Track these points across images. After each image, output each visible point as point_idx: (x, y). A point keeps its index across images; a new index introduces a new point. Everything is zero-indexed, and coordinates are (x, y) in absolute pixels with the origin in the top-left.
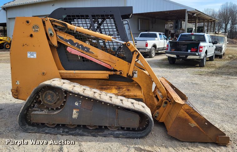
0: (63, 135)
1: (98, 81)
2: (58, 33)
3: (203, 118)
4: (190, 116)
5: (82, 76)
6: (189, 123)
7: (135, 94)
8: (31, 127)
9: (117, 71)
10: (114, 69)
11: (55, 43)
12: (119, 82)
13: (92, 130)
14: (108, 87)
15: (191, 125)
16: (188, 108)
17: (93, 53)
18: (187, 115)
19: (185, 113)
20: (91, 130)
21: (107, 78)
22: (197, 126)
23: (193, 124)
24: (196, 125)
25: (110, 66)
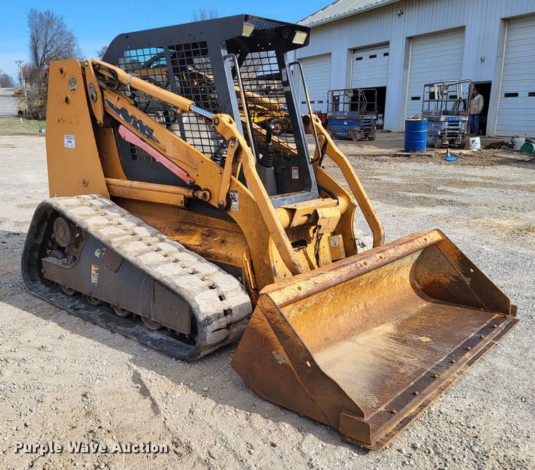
0: (70, 314)
1: (177, 211)
2: (106, 93)
3: (300, 344)
4: (274, 331)
5: (142, 195)
6: (274, 352)
7: (229, 255)
8: (42, 287)
9: (201, 190)
10: (196, 184)
11: (100, 118)
12: (214, 219)
13: (119, 316)
14: (192, 227)
15: (277, 357)
16: (271, 307)
17: (158, 142)
18: (268, 326)
19: (265, 319)
20: (117, 318)
21: (180, 205)
22: (290, 364)
23: (282, 357)
24: (288, 361)
25: (188, 175)
